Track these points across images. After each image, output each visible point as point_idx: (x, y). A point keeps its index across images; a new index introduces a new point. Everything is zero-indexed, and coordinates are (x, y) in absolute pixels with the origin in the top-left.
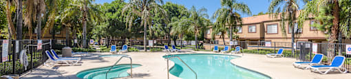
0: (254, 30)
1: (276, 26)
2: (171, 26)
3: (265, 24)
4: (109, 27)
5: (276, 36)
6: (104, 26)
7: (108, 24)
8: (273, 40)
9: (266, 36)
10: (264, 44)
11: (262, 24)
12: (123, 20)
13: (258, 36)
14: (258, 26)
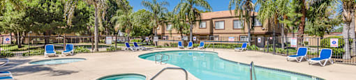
0: (204, 26)
1: (223, 23)
2: (116, 20)
3: (214, 20)
4: (24, 18)
5: (224, 31)
6: (15, 17)
7: (23, 14)
8: (220, 35)
9: (215, 31)
10: (212, 39)
11: (211, 20)
12: (49, 10)
13: (208, 31)
14: (208, 22)
